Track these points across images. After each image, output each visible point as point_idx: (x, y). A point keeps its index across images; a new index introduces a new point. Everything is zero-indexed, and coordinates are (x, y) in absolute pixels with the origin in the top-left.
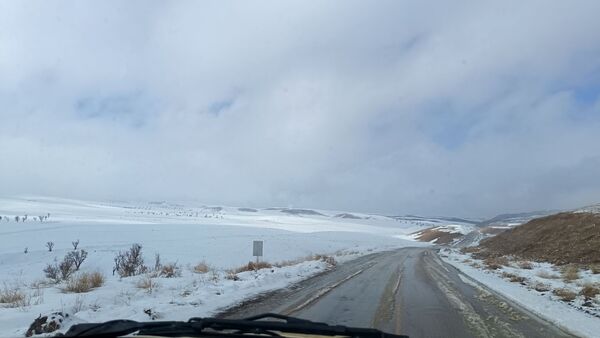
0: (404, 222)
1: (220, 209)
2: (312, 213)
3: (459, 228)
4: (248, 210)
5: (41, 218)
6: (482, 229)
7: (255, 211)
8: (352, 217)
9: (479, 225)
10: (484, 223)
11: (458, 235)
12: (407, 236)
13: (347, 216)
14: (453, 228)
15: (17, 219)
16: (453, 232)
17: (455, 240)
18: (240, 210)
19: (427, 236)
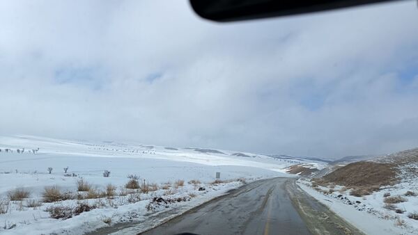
0: (279, 160)
1: (152, 147)
2: (216, 152)
3: (316, 165)
4: (171, 149)
5: (34, 151)
6: (332, 167)
7: (176, 150)
8: (243, 155)
9: (330, 163)
10: (334, 162)
11: (315, 170)
12: (280, 169)
13: (240, 155)
14: (312, 165)
15: (18, 151)
16: (312, 168)
17: (312, 173)
18: (166, 148)
19: (294, 170)
